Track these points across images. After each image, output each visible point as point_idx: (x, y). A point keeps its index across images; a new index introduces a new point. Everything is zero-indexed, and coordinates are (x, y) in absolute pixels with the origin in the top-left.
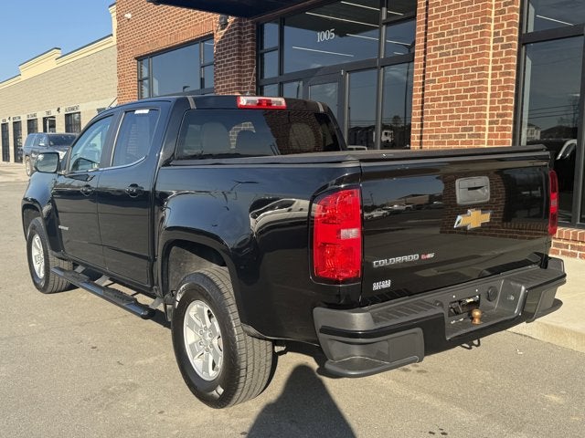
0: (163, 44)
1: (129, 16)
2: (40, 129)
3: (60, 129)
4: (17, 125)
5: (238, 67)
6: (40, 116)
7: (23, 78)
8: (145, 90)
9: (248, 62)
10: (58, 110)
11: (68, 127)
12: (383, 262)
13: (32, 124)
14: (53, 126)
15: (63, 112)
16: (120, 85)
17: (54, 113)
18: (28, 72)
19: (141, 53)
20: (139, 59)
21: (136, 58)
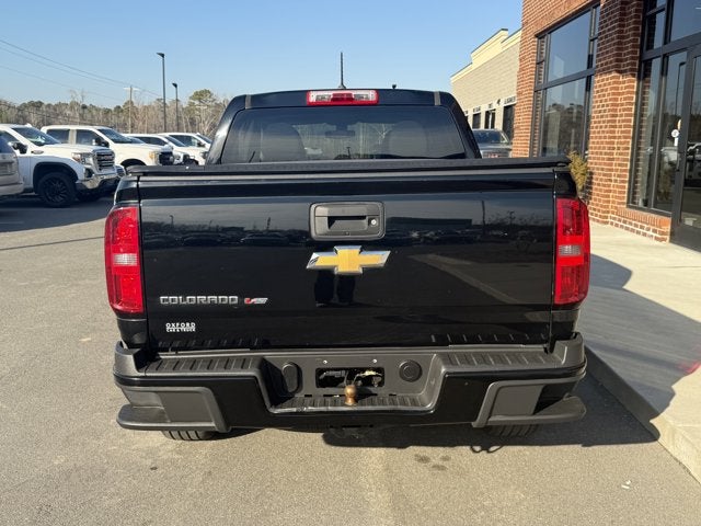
0: (559, 15)
2: (482, 125)
3: (499, 124)
5: (618, 38)
6: (483, 109)
7: (473, 67)
10: (499, 101)
12: (175, 299)
13: (477, 119)
15: (503, 105)
16: (521, 70)
17: (495, 106)
18: (479, 59)
19: (540, 29)
20: (539, 36)
21: (536, 36)
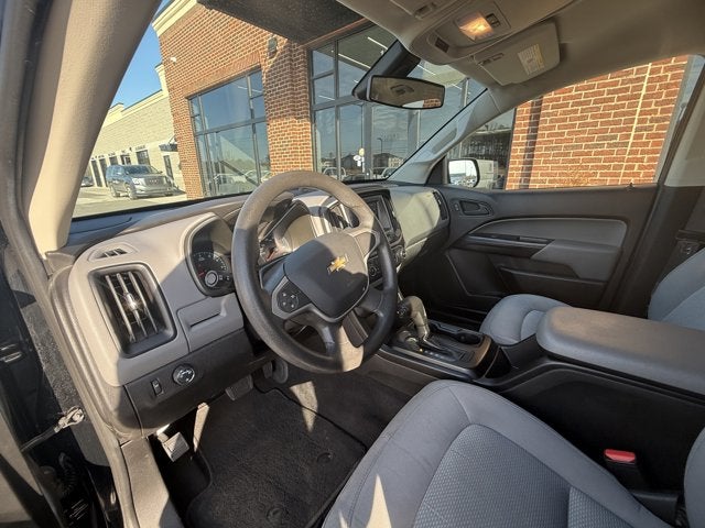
1: (174, 59)
2: (120, 163)
3: (135, 162)
4: (102, 161)
6: (118, 154)
8: (198, 125)
9: (301, 88)
10: (131, 149)
11: (140, 161)
13: (113, 160)
14: (129, 161)
15: (134, 151)
16: (175, 122)
17: (127, 151)
19: (190, 92)
20: (190, 98)
21: (186, 98)
